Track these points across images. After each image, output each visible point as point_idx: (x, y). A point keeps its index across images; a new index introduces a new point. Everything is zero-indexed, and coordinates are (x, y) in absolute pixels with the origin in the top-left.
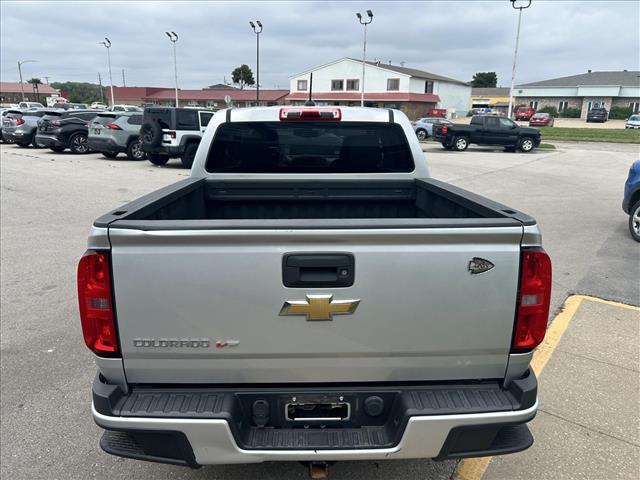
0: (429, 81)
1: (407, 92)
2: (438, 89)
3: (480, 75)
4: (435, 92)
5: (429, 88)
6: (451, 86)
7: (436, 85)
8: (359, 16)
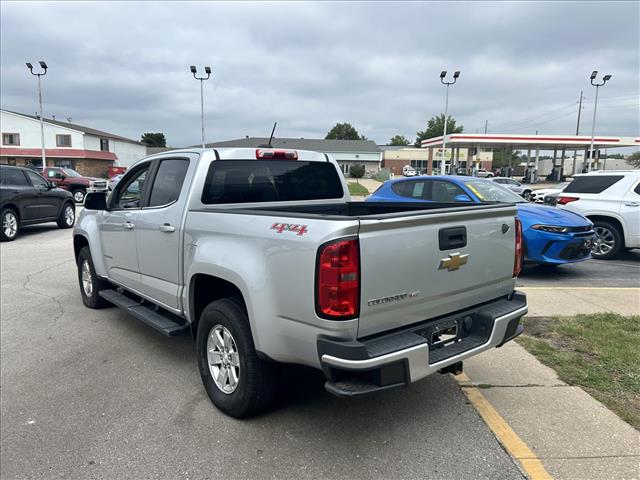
0: (105, 140)
1: (82, 149)
2: (113, 147)
3: (148, 135)
4: (111, 150)
5: (104, 145)
6: (126, 145)
7: (111, 143)
8: (30, 66)
